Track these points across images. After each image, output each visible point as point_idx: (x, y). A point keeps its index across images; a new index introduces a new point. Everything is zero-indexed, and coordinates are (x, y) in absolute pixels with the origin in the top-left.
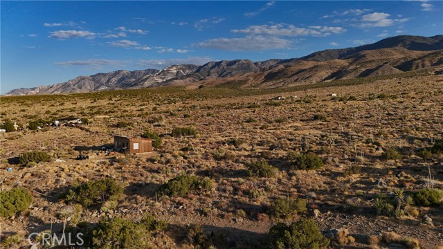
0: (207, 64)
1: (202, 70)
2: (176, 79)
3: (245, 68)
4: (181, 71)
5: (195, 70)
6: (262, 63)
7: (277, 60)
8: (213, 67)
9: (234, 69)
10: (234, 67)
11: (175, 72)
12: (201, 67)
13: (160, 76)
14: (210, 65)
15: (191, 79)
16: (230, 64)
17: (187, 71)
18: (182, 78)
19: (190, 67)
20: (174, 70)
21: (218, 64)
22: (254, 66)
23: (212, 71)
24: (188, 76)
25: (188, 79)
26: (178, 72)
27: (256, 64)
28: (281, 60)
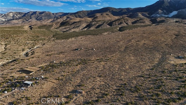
0: (29, 12)
1: (26, 15)
2: (14, 20)
3: (48, 16)
4: (15, 15)
5: (22, 15)
6: (56, 13)
7: (63, 13)
8: (32, 14)
9: (43, 16)
10: (43, 15)
11: (12, 15)
12: (26, 14)
13: (3, 17)
14: (31, 13)
15: (22, 20)
16: (41, 13)
17: (19, 15)
18: (17, 19)
19: (20, 13)
20: (11, 15)
21: (35, 13)
22: (52, 15)
23: (32, 16)
24: (20, 18)
25: (20, 20)
26: (13, 16)
27: (53, 14)
28: (64, 13)
